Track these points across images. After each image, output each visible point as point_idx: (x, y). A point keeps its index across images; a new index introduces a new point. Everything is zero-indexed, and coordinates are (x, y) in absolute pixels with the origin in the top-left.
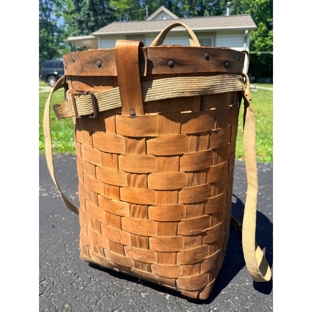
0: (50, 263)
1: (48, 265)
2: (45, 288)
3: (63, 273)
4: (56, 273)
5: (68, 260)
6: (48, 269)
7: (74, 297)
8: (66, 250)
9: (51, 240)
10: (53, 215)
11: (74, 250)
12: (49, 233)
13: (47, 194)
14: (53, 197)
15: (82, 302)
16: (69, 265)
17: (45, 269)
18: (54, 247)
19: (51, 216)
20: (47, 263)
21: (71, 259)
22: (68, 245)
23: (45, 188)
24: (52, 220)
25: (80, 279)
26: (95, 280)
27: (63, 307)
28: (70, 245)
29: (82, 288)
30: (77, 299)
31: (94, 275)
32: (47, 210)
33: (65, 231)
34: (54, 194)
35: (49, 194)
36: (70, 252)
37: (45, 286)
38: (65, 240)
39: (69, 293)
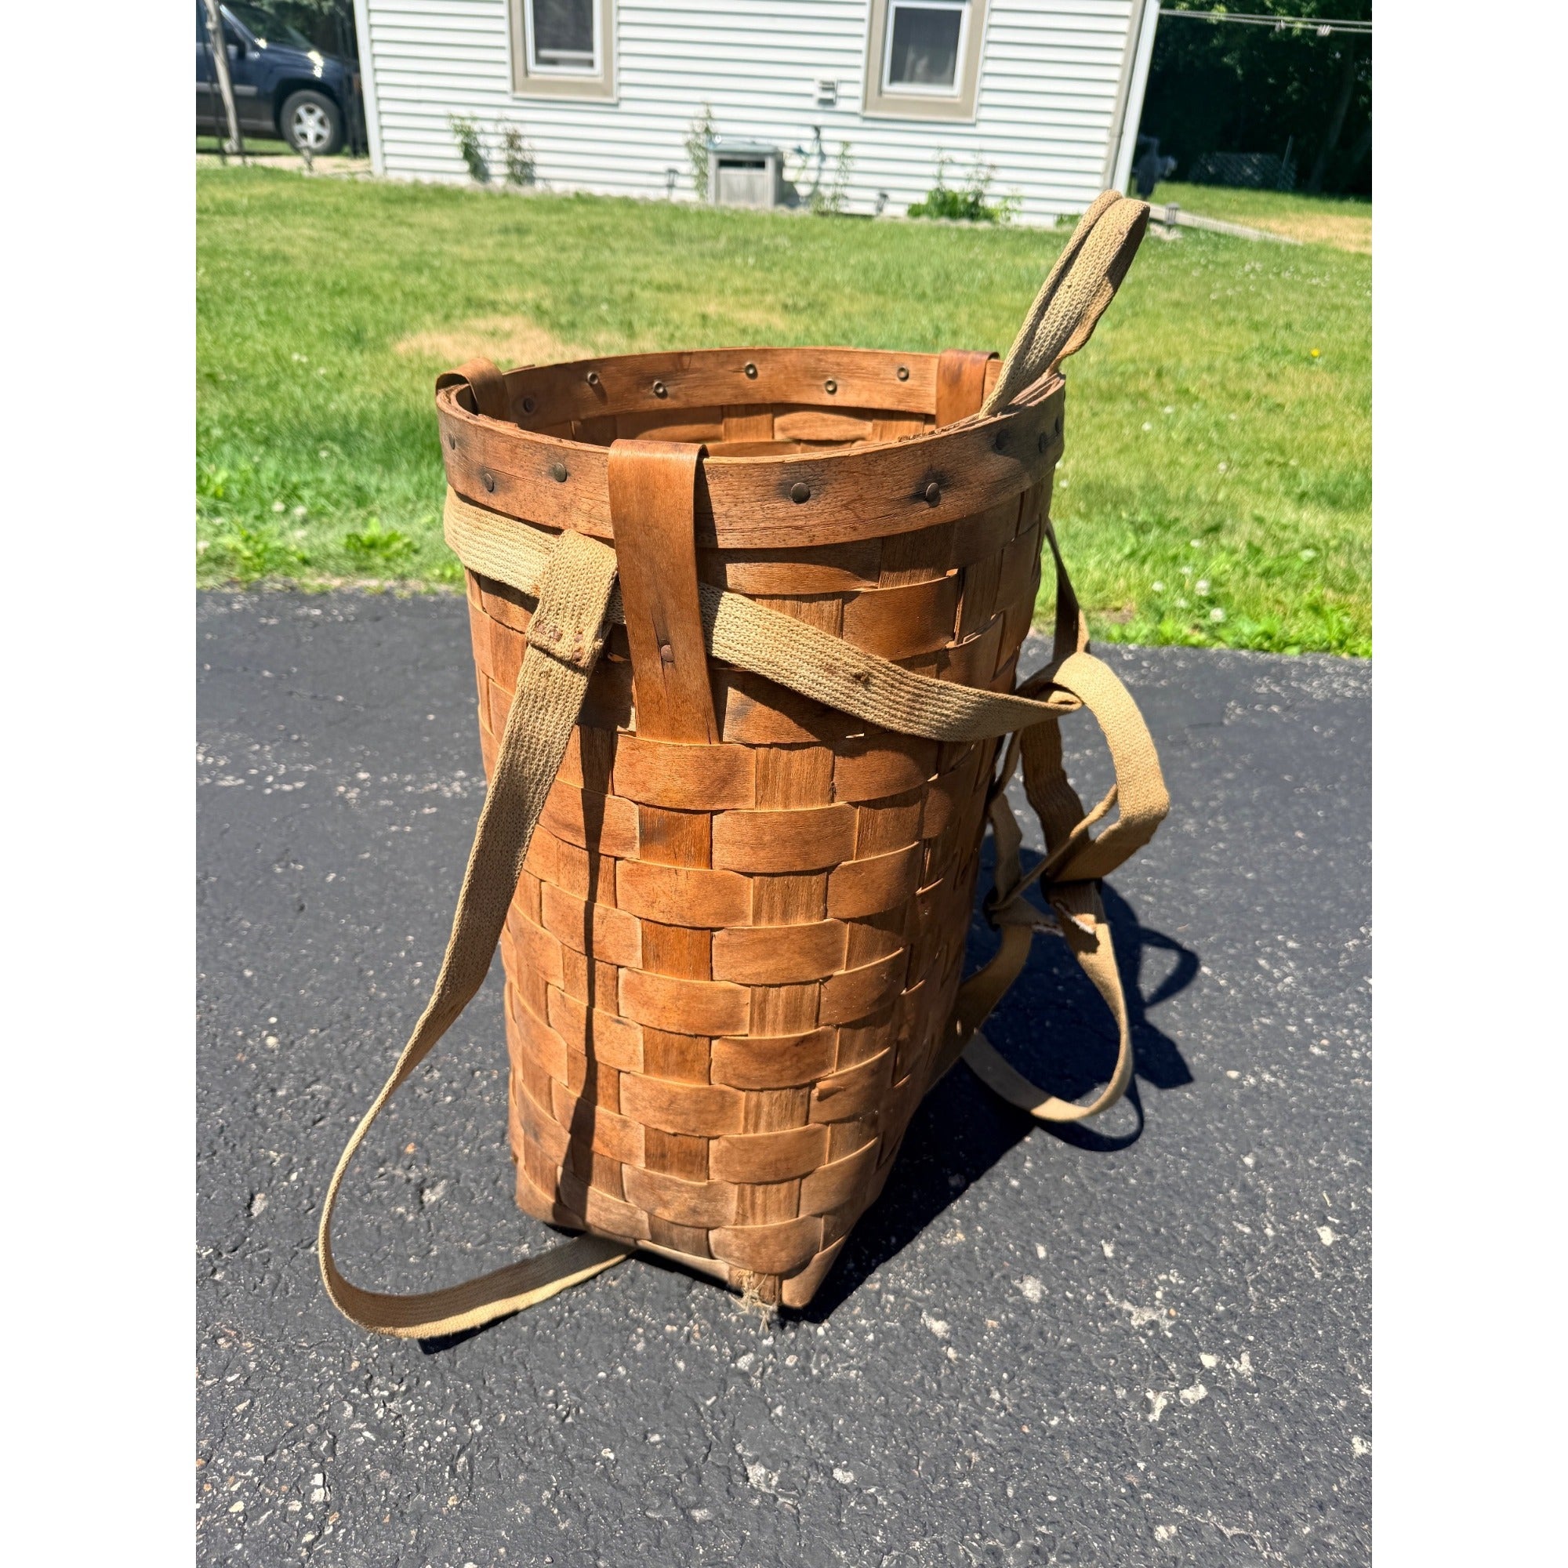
0: (322, 1030)
1: (315, 1036)
2: (327, 1103)
3: (377, 1059)
4: (353, 1060)
5: (383, 1020)
6: (319, 1047)
7: (426, 1123)
8: (368, 989)
9: (306, 956)
10: (287, 866)
11: (397, 986)
12: (290, 930)
13: (241, 781)
14: (268, 791)
15: (457, 1136)
16: (391, 1032)
17: (311, 1050)
18: (323, 978)
19: (279, 870)
20: (313, 1031)
21: (391, 1015)
22: (371, 973)
23: (222, 753)
24: (290, 884)
25: (436, 1074)
26: (489, 1076)
27: (400, 1154)
28: (381, 971)
29: (449, 1099)
30: (440, 1129)
31: (483, 1062)
32: (258, 845)
33: (348, 923)
34: (270, 779)
35: (250, 779)
36: (384, 995)
37: (324, 1098)
38: (356, 955)
39: (411, 1114)
